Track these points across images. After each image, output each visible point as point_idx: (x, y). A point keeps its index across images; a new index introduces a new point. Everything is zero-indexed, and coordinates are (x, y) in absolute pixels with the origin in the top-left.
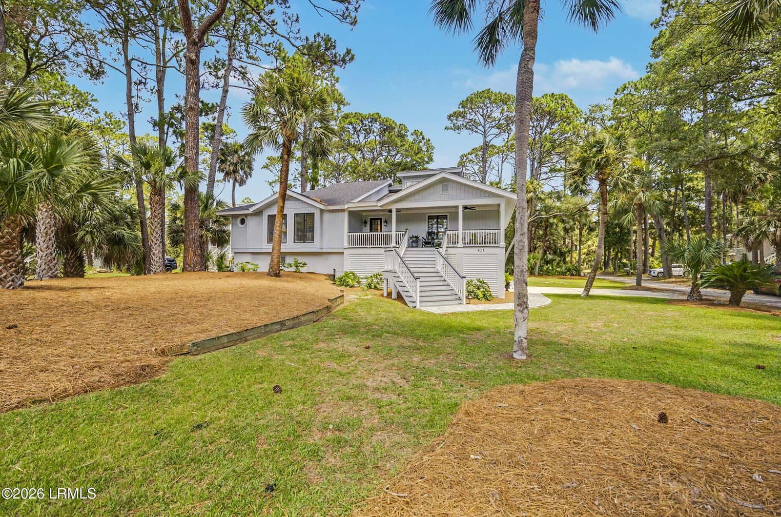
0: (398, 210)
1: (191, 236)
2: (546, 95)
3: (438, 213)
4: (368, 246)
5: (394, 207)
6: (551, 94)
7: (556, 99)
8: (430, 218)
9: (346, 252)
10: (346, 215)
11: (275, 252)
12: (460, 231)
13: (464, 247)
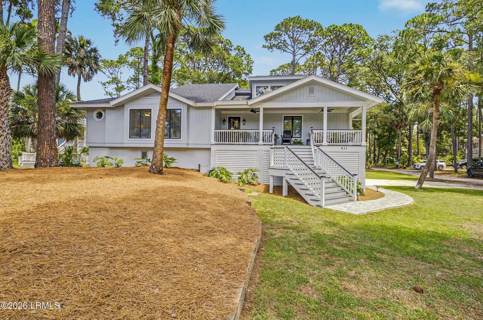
0: (265, 109)
1: (47, 128)
2: (346, 24)
3: (293, 114)
4: (236, 143)
5: (262, 107)
6: (350, 24)
7: (354, 28)
8: (286, 118)
9: (213, 148)
10: (213, 112)
11: (159, 147)
12: (325, 131)
13: (328, 145)
